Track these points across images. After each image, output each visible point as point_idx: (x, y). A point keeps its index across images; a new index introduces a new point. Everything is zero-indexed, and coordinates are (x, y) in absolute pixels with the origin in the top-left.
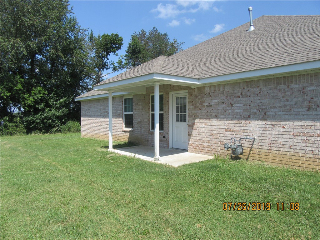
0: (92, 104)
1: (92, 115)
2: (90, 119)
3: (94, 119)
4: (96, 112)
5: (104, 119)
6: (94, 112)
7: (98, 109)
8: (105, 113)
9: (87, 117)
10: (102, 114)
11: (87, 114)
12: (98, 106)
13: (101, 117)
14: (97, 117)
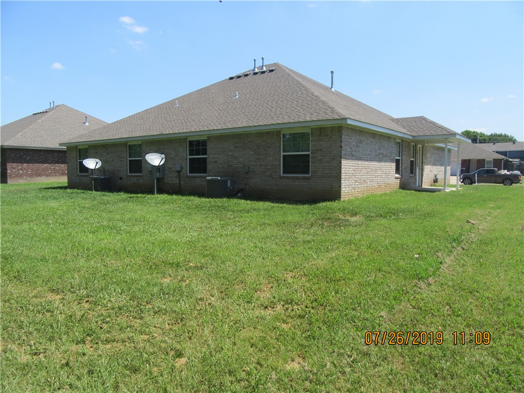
0: (364, 138)
1: (364, 156)
2: (360, 163)
3: (366, 163)
4: (369, 153)
5: (378, 164)
6: (366, 152)
7: (372, 148)
8: (381, 156)
9: (355, 159)
10: (376, 156)
11: (354, 153)
12: (372, 144)
13: (376, 161)
14: (371, 160)
